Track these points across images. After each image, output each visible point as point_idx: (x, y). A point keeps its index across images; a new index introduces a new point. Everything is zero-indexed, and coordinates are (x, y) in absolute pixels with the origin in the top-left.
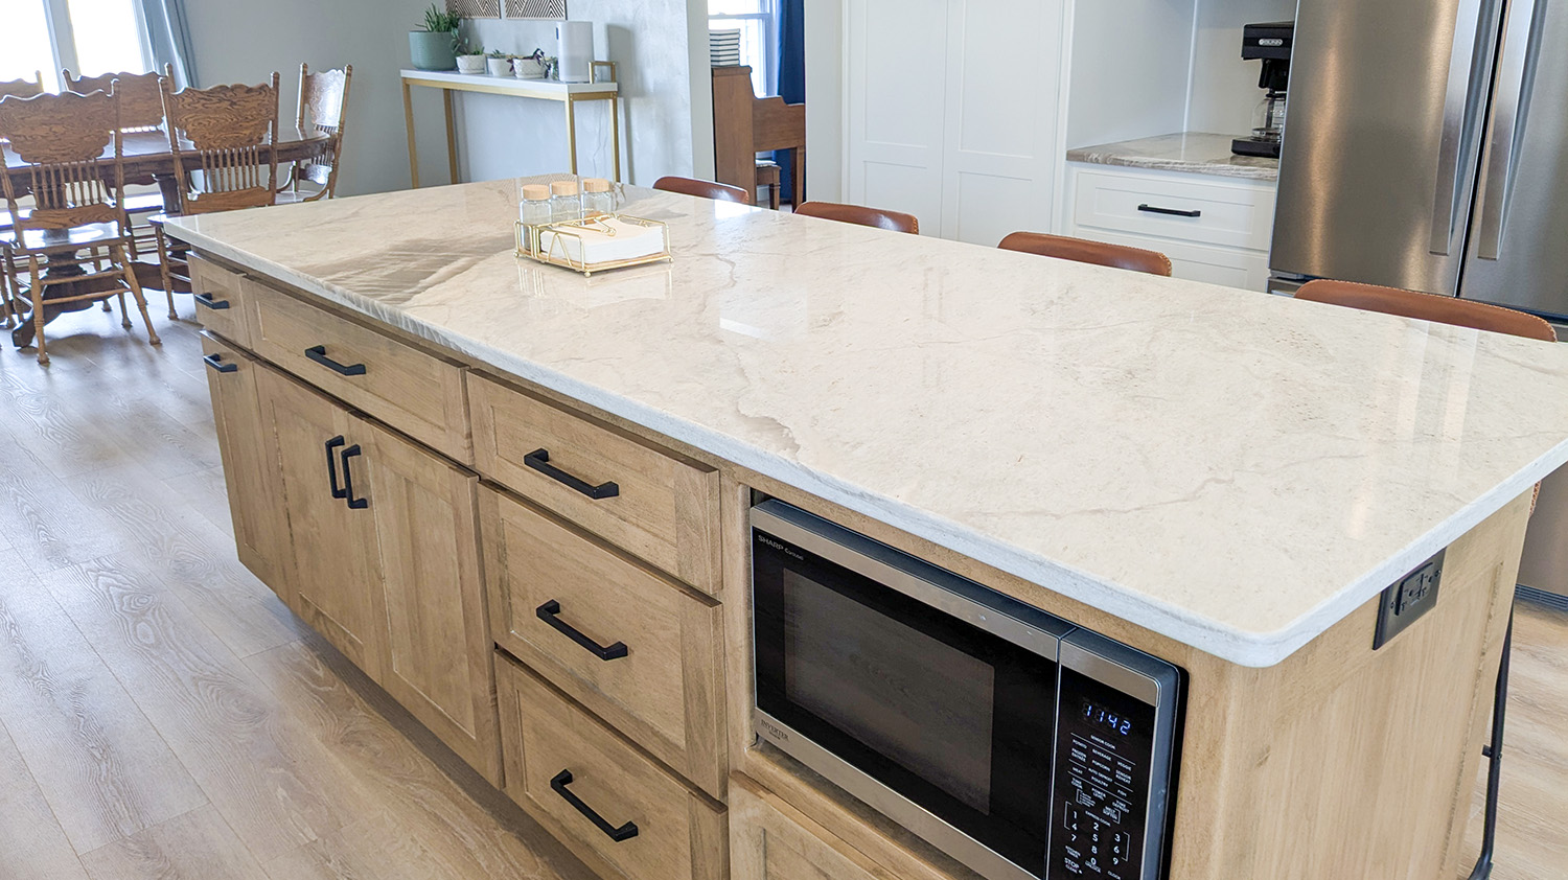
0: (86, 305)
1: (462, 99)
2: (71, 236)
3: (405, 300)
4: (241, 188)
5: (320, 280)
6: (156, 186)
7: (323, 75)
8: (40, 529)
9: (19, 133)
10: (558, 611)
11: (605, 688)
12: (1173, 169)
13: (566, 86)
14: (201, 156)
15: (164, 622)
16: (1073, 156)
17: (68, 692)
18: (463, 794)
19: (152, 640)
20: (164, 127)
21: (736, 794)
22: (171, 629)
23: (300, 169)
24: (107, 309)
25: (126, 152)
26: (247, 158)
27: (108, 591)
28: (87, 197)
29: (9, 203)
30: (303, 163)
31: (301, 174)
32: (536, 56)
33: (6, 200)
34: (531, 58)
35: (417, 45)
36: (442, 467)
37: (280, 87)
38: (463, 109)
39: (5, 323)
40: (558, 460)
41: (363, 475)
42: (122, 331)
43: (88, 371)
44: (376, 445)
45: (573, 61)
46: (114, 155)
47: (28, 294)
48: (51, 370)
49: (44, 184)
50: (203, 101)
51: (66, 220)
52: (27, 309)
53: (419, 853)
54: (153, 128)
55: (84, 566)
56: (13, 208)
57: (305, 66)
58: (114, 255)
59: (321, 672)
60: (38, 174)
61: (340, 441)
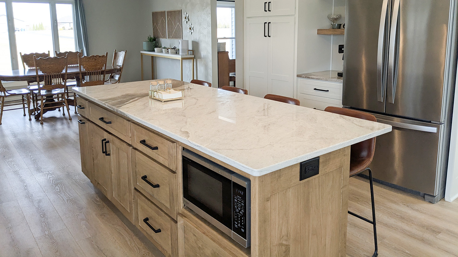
0: (54, 109)
1: (156, 58)
2: (52, 92)
3: (120, 107)
4: (96, 80)
5: (103, 102)
6: (75, 80)
7: (119, 53)
8: (36, 164)
9: (42, 66)
10: (146, 178)
11: (155, 196)
12: (321, 80)
13: (181, 56)
14: (86, 72)
15: (62, 186)
16: (298, 76)
17: (37, 202)
18: (127, 228)
19: (59, 190)
20: (78, 65)
21: (179, 218)
22: (64, 188)
23: (112, 76)
24: (59, 111)
25: (68, 71)
26: (98, 73)
27: (50, 179)
28: (57, 82)
29: (38, 83)
30: (113, 74)
31: (112, 77)
32: (174, 48)
33: (37, 82)
34: (173, 49)
35: (145, 45)
36: (125, 144)
37: (108, 56)
38: (156, 61)
39: (33, 114)
40: (148, 142)
41: (110, 148)
42: (62, 116)
43: (52, 126)
44: (113, 140)
45: (183, 50)
46: (65, 72)
47: (40, 106)
48: (43, 126)
49: (47, 79)
50: (88, 59)
51: (51, 88)
52: (39, 110)
53: (114, 241)
54: (76, 65)
55: (45, 173)
56: (39, 85)
57: (115, 50)
58: (62, 97)
59: (98, 199)
60: (46, 77)
61: (105, 140)
